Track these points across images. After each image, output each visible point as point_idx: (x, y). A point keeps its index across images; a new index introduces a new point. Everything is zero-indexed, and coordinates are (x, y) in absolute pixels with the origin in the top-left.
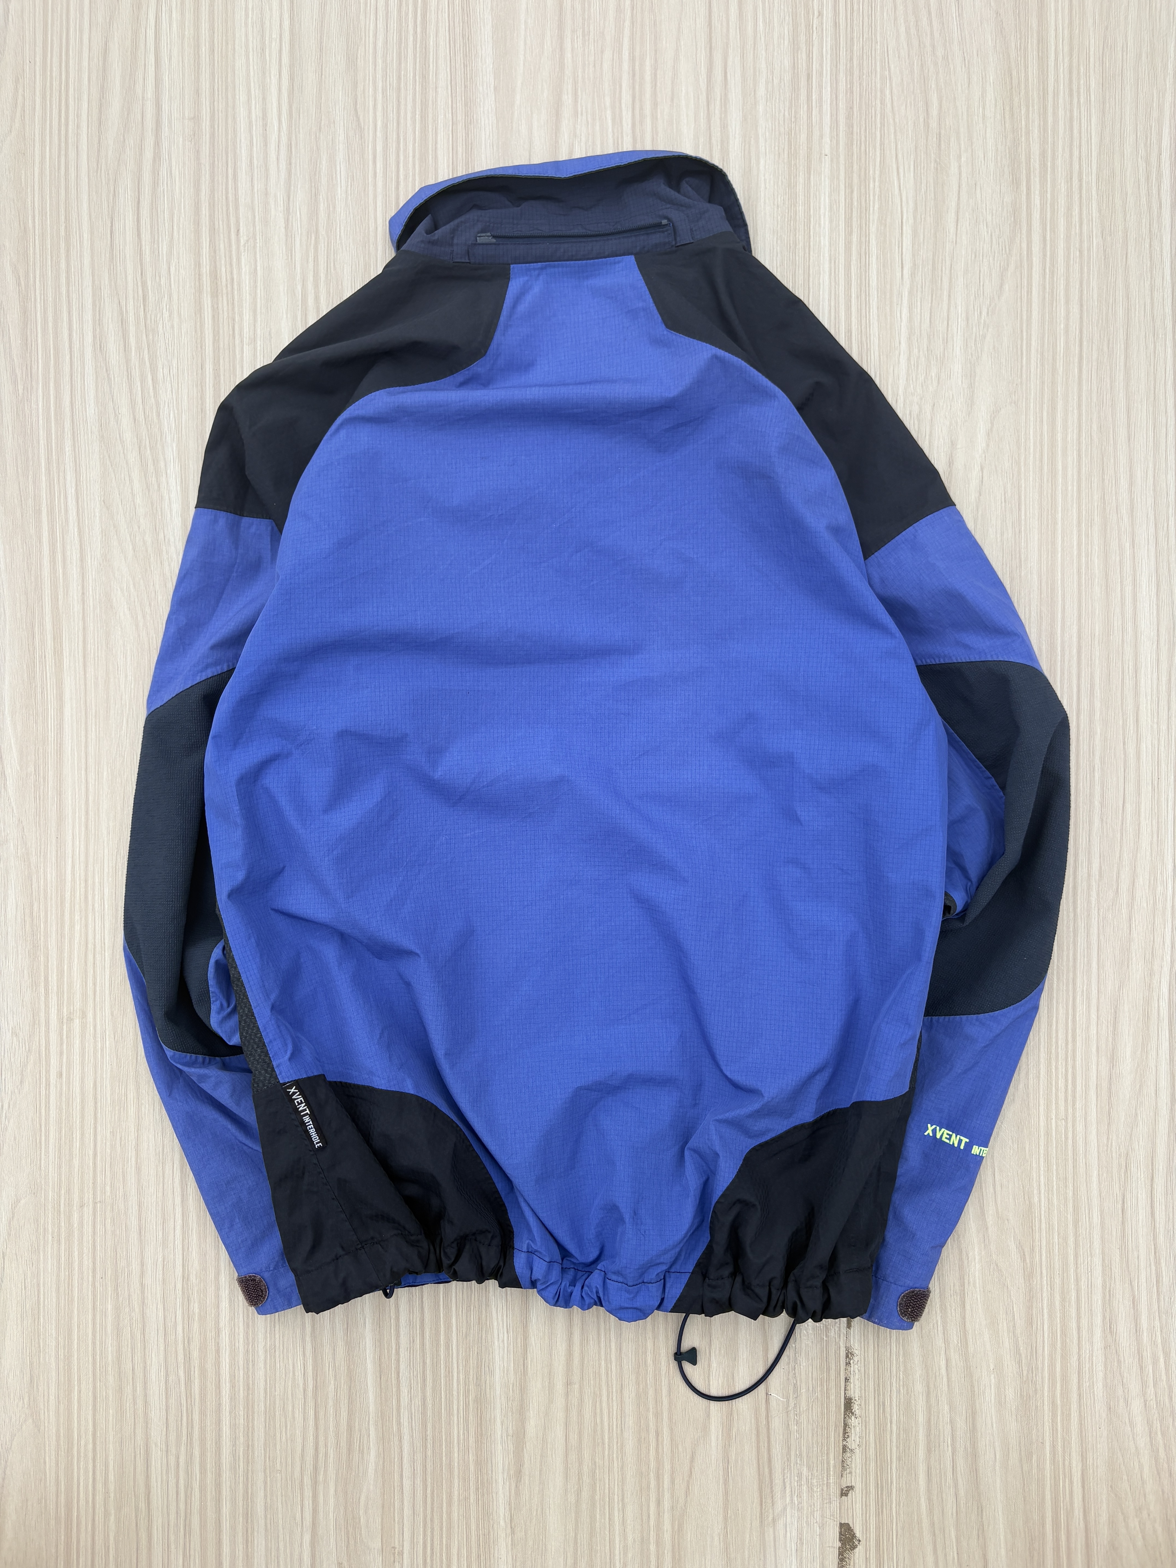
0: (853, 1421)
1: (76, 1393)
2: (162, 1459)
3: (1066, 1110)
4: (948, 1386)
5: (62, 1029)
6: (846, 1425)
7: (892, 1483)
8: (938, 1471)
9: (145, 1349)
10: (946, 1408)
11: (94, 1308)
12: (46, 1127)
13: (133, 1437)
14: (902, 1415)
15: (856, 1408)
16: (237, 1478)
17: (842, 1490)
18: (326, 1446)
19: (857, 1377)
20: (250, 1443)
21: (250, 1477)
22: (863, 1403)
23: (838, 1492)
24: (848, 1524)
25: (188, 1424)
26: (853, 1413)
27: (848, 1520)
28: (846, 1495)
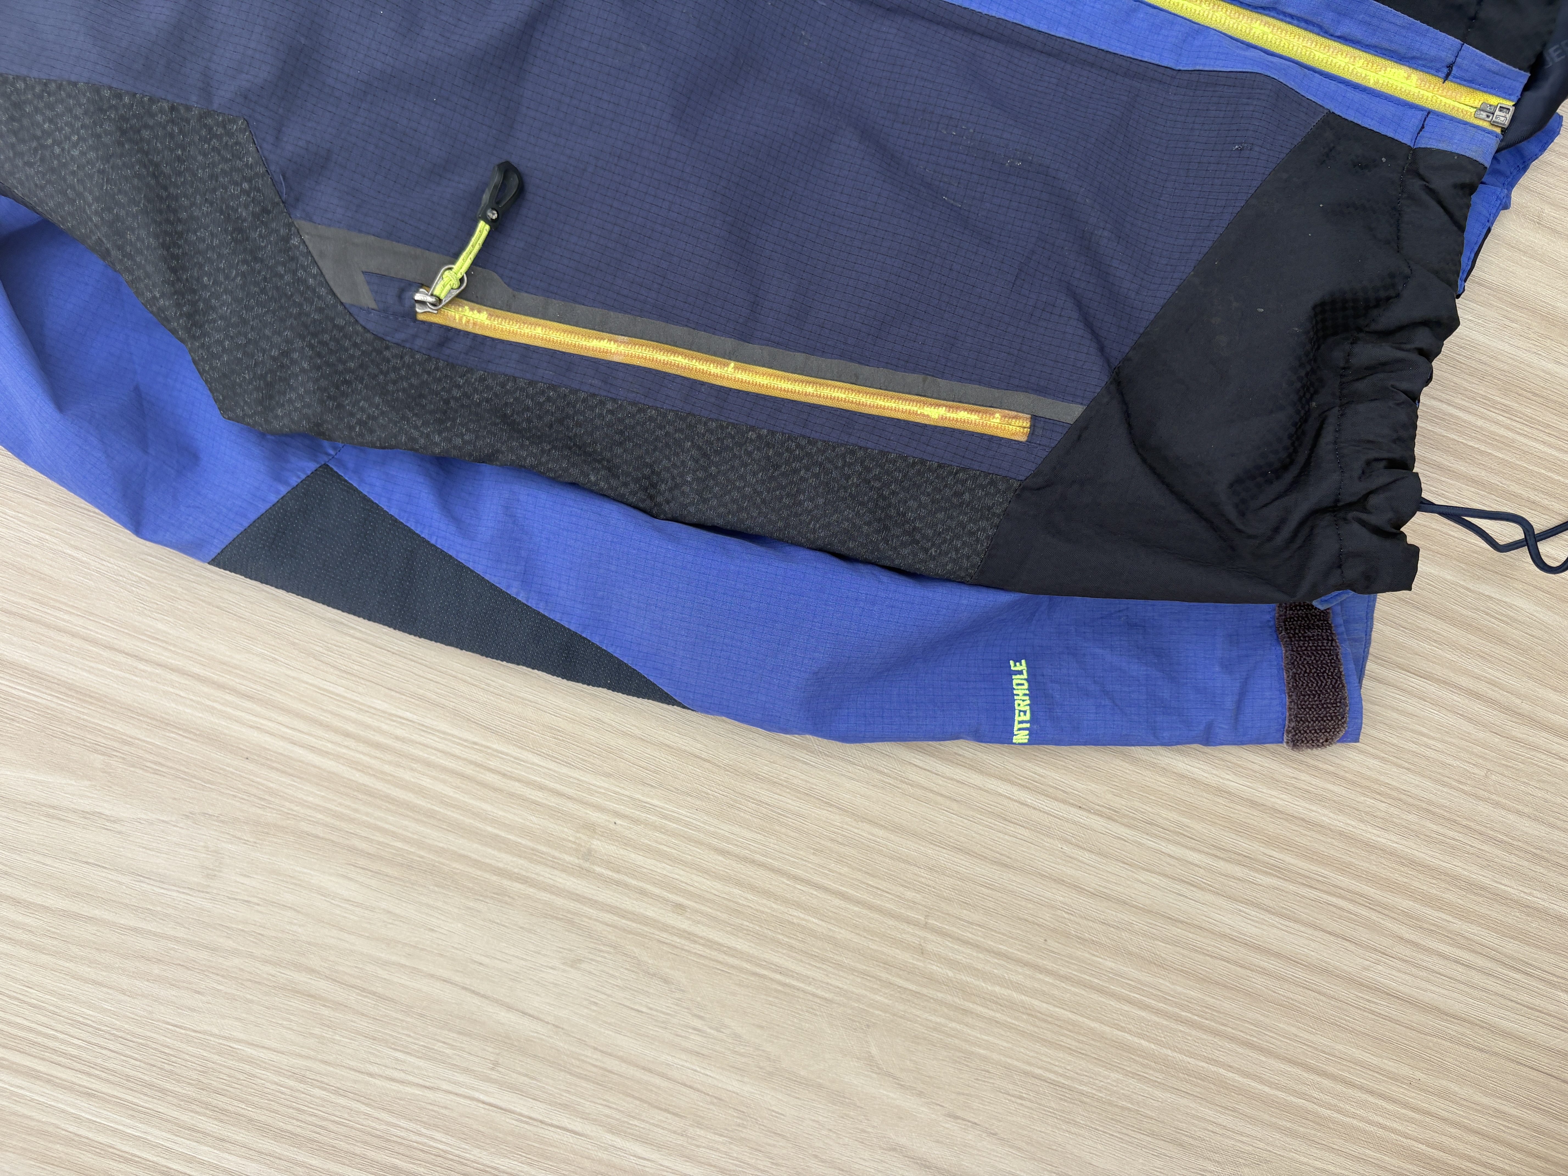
1: (1231, 1074)
2: (1393, 968)
5: (601, 875)
9: (1201, 928)
11: (1101, 991)
12: (760, 965)
13: (1339, 1004)
16: (1472, 850)
18: (1478, 678)
20: (1424, 805)
21: (1478, 827)
25: (1351, 901)
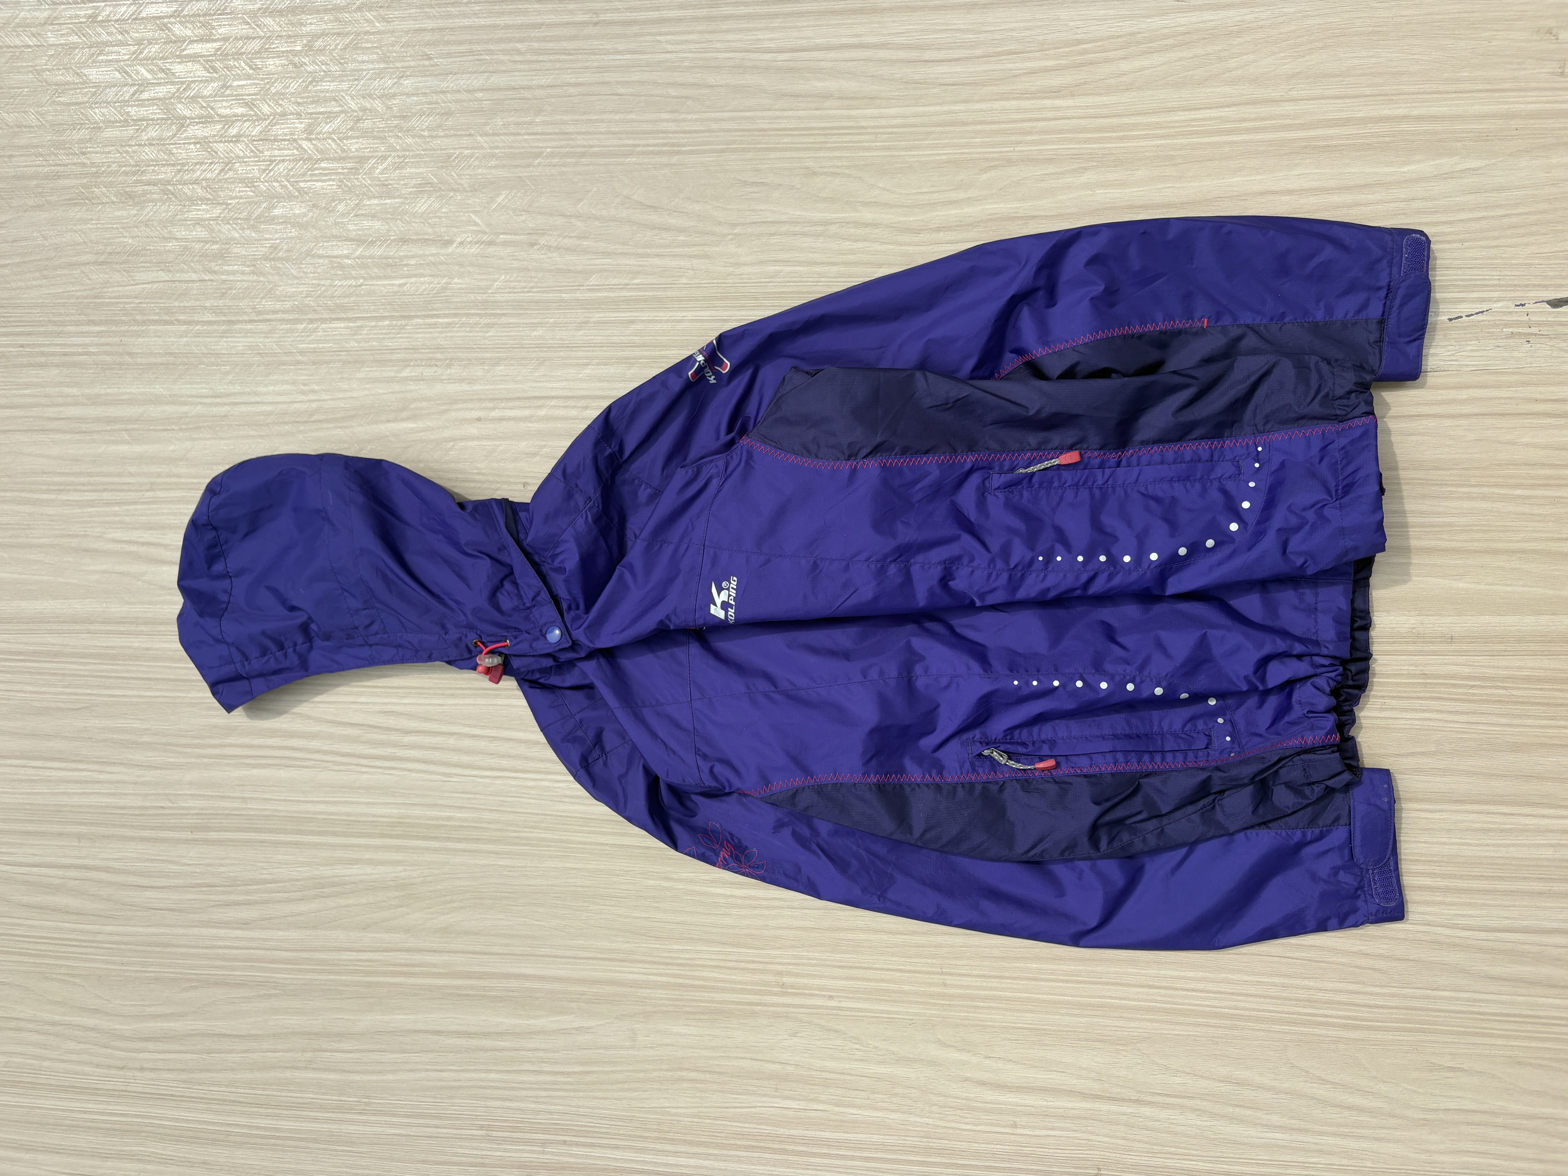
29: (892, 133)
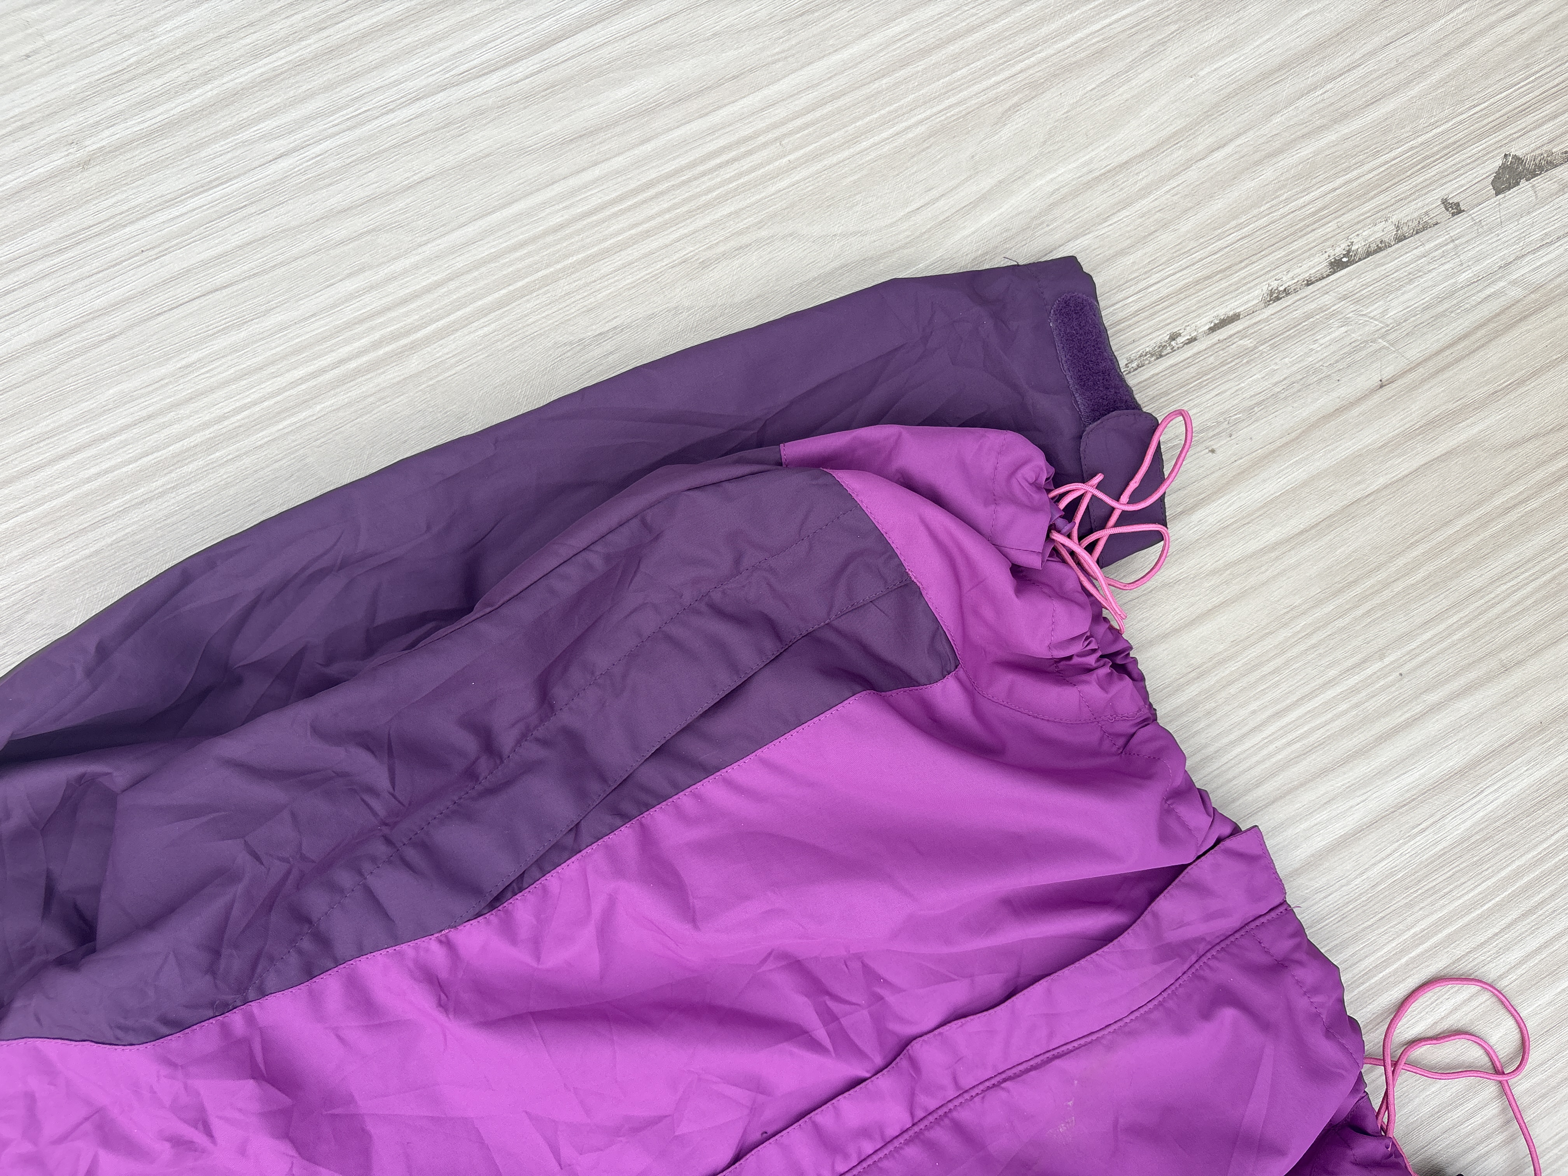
0: (1359, 246)
3: (765, 145)
4: (1245, 132)
6: (1369, 254)
7: (1412, 148)
8: (1366, 89)
10: (1277, 119)
14: (1317, 180)
15: (1339, 251)
17: (1453, 214)
19: (1298, 271)
22: (1328, 243)
23: (1459, 218)
24: (1493, 183)
26: (1349, 251)
27: (1486, 187)
28: (1458, 204)
29: (807, 126)
